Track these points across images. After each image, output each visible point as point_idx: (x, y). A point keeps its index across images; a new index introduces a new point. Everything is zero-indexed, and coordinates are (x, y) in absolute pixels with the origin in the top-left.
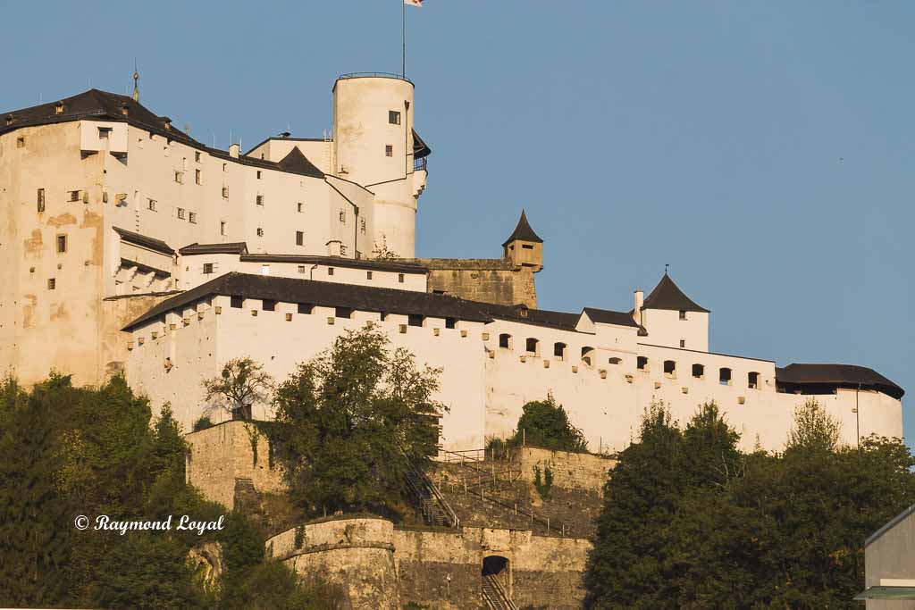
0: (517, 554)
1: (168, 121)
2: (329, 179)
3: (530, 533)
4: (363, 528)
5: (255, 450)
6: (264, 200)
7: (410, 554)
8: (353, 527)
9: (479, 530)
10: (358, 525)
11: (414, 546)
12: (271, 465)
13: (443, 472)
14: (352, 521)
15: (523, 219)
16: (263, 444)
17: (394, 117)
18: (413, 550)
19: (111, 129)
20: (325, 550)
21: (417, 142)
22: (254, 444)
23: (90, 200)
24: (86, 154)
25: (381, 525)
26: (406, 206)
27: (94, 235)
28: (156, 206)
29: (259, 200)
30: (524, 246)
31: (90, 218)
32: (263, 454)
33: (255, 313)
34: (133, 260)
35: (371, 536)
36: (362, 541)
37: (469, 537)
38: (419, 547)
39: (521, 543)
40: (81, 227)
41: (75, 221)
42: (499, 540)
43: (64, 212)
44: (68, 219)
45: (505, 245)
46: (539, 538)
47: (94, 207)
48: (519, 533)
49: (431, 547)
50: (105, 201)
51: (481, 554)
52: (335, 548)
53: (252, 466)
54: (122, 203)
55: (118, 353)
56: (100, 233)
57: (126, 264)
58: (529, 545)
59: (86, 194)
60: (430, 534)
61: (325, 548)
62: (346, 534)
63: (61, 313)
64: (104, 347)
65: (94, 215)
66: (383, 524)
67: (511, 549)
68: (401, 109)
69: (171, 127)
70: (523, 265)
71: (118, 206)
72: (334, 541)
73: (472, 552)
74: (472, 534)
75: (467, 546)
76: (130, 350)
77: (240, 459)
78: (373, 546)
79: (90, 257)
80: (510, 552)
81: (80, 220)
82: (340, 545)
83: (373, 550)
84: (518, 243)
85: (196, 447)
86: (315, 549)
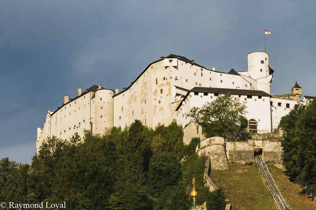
0: (265, 147)
1: (193, 61)
2: (241, 76)
3: (269, 141)
4: (214, 140)
5: (198, 130)
6: (223, 81)
7: (232, 149)
8: (211, 140)
9: (253, 141)
10: (213, 139)
11: (233, 146)
12: (202, 134)
13: (257, 136)
14: (211, 138)
15: (296, 83)
16: (200, 128)
17: (262, 62)
18: (233, 147)
19: (172, 60)
20: (205, 148)
21: (270, 68)
22: (198, 128)
23: (167, 79)
24: (166, 67)
25: (219, 139)
26: (267, 84)
27: (169, 88)
28: (188, 81)
29: (221, 81)
30: (296, 89)
31: (168, 83)
32: (200, 131)
33: (201, 97)
34: (180, 94)
35: (216, 142)
36: (214, 143)
37: (250, 143)
38: (235, 146)
39: (266, 144)
40: (166, 86)
41: (164, 85)
42: (259, 144)
43: (161, 83)
44: (163, 85)
45: (292, 91)
46: (271, 142)
47: (168, 80)
48: (265, 141)
49: (238, 146)
50: (171, 78)
51: (254, 147)
52: (207, 146)
53: (196, 134)
54: (176, 79)
55: (175, 117)
56: (170, 87)
57: (178, 95)
58: (268, 144)
59: (167, 77)
60: (238, 143)
61: (205, 147)
62: (210, 142)
63: (162, 109)
64: (172, 116)
65: (169, 82)
66: (220, 138)
67: (263, 146)
68: (264, 60)
69: (194, 63)
70: (296, 94)
71: (175, 80)
72: (207, 145)
73: (251, 147)
74: (251, 142)
75: (249, 146)
76: (177, 115)
77: (194, 132)
78: (217, 144)
79: (168, 93)
80: (263, 147)
81: (166, 84)
82: (209, 145)
83: (217, 145)
84: (295, 89)
85: (185, 132)
86: (203, 148)
